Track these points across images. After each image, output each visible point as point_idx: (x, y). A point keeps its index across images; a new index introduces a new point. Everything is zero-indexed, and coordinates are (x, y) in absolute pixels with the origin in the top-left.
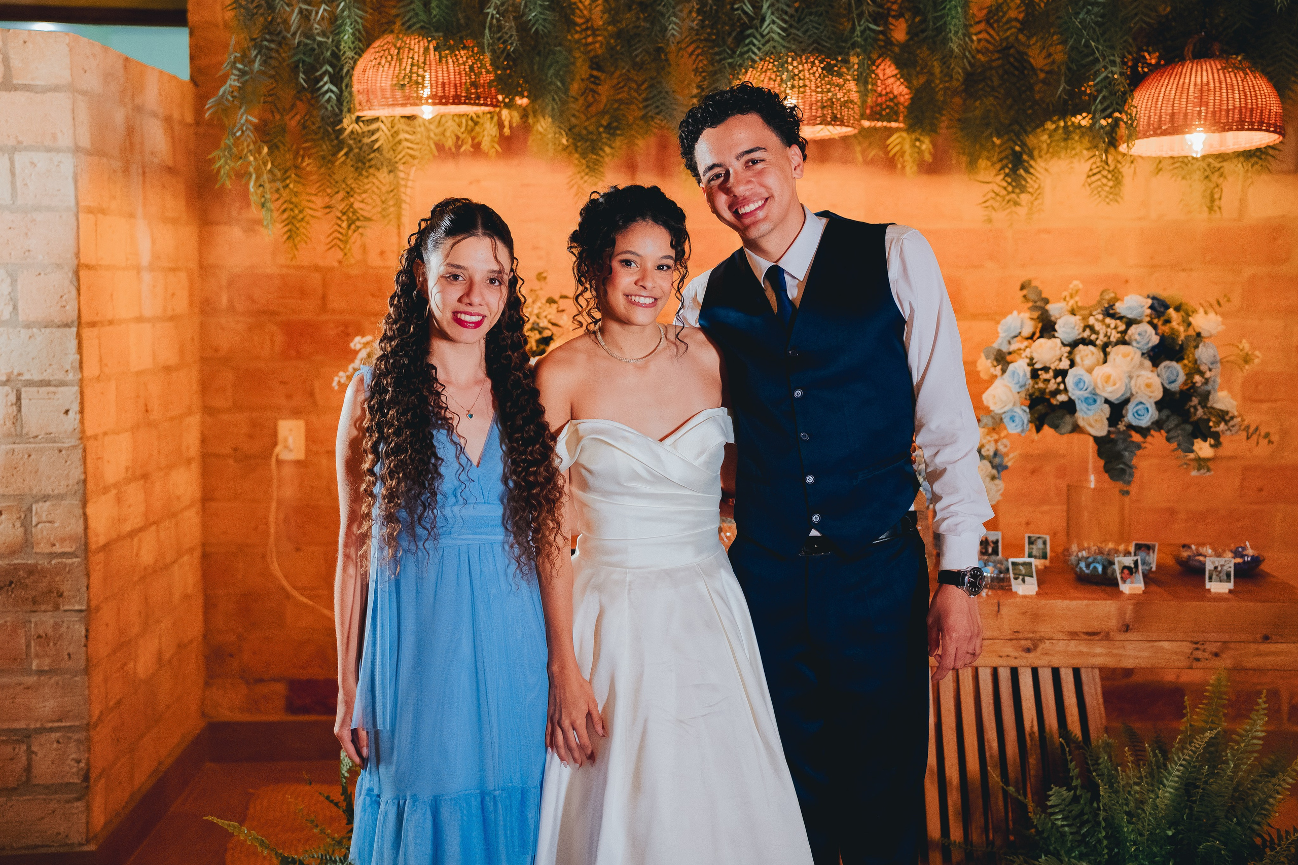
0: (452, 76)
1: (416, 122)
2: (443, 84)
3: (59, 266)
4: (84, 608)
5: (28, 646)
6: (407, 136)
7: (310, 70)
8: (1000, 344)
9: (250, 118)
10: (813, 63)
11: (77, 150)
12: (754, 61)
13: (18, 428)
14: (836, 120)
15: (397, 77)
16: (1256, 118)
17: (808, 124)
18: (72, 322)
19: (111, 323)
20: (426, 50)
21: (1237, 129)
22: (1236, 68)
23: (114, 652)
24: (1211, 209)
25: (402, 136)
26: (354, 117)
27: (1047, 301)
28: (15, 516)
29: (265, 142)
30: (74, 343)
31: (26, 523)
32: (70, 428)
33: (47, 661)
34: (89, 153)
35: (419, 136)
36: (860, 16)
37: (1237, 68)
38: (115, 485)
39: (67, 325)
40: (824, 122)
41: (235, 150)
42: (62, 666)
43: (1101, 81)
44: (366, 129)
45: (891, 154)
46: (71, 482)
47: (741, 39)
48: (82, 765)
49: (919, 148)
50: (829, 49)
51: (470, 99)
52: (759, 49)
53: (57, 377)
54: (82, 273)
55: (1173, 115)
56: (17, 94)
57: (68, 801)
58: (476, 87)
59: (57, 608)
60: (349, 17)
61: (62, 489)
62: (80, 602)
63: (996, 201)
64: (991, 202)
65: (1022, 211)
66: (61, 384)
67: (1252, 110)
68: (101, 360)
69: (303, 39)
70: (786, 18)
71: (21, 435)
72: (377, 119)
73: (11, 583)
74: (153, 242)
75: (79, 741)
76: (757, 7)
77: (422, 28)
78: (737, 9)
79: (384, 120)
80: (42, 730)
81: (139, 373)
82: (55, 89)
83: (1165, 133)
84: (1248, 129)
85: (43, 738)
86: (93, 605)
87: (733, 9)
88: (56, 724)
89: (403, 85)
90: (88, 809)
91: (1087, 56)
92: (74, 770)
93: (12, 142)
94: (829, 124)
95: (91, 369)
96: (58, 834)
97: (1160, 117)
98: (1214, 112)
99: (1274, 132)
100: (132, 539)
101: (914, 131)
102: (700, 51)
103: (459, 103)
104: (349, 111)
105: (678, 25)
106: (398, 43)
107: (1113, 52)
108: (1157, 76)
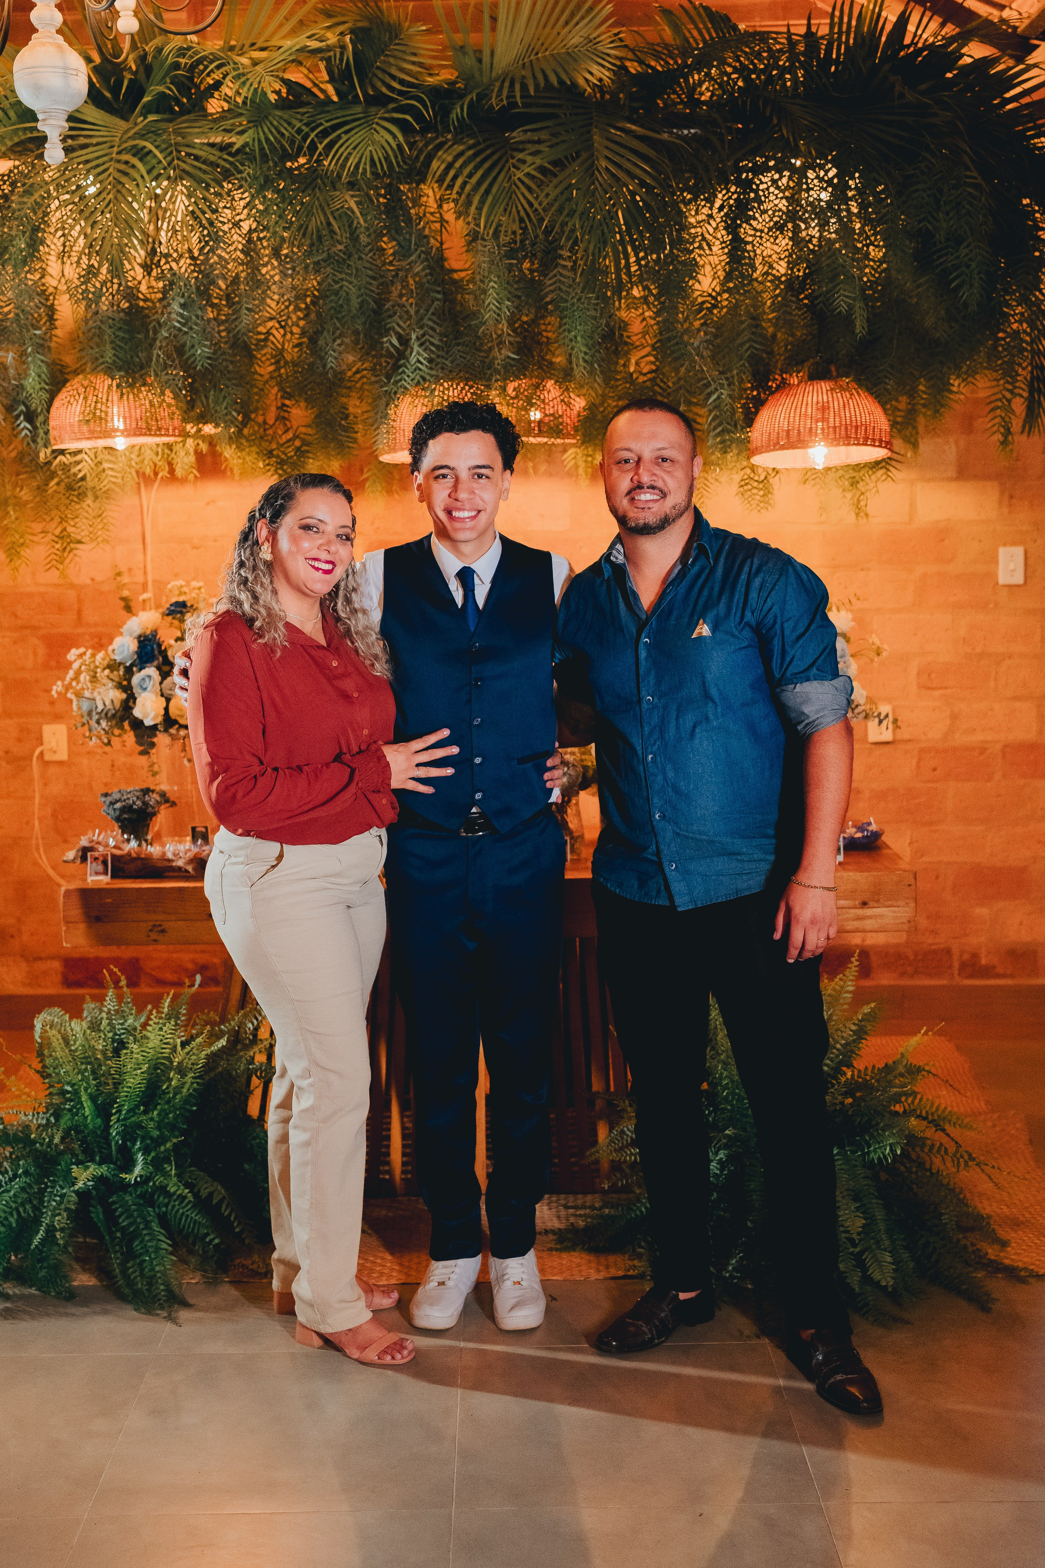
0: (133, 411)
1: (116, 453)
2: (125, 418)
6: (110, 466)
7: (8, 410)
10: (463, 389)
12: (406, 388)
15: (83, 413)
16: (861, 433)
20: (110, 387)
21: (844, 444)
22: (842, 389)
25: (105, 465)
26: (49, 451)
35: (120, 465)
36: (499, 345)
37: (845, 390)
43: (715, 400)
44: (72, 460)
45: (568, 468)
47: (396, 367)
49: (592, 463)
51: (150, 430)
52: (409, 377)
55: (788, 431)
58: (157, 421)
60: (35, 360)
67: (857, 427)
70: (434, 349)
72: (79, 451)
76: (404, 341)
77: (105, 367)
78: (386, 343)
79: (86, 451)
83: (785, 448)
84: (854, 444)
87: (382, 343)
89: (88, 421)
97: (778, 433)
98: (823, 429)
99: (880, 446)
101: (586, 447)
103: (141, 435)
104: (47, 445)
105: (336, 358)
106: (86, 383)
107: (723, 377)
108: (777, 396)
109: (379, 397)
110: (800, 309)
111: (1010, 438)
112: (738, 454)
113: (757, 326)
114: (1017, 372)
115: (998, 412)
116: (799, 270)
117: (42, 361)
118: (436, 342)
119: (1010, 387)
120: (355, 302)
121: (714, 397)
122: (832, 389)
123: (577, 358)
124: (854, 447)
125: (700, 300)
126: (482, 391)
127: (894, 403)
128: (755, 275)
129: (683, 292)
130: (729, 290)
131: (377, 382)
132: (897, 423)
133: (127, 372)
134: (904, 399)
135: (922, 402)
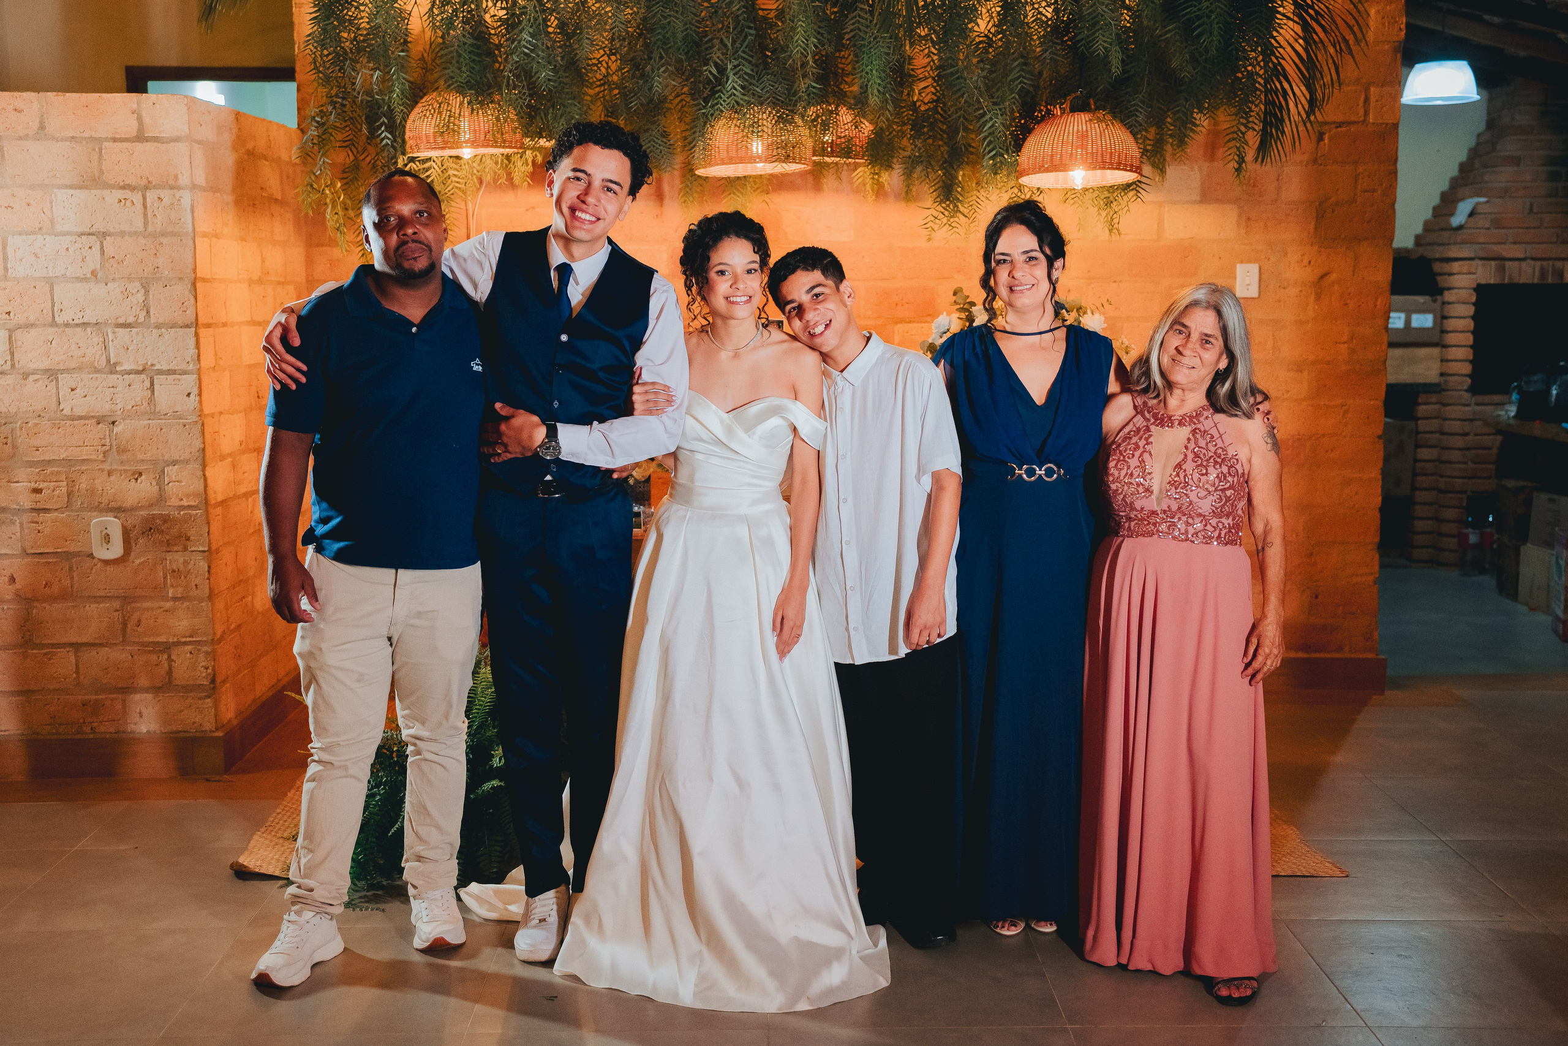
0: (482, 125)
1: (462, 162)
2: (475, 130)
3: (181, 279)
4: (206, 549)
5: (165, 578)
6: (455, 173)
7: (372, 120)
8: (934, 339)
9: (326, 160)
10: (770, 113)
11: (194, 187)
12: (722, 111)
13: (152, 407)
14: (787, 159)
15: (438, 126)
16: (1116, 159)
17: (765, 161)
18: (192, 323)
19: (225, 325)
20: (462, 103)
21: (1100, 168)
22: (1099, 120)
23: (234, 587)
24: (1110, 231)
25: (451, 172)
26: (406, 158)
27: (973, 304)
28: (153, 476)
29: (341, 179)
30: (193, 340)
31: (160, 481)
32: (192, 408)
33: (180, 590)
34: (204, 189)
35: (464, 172)
36: (804, 76)
37: (1101, 121)
38: (230, 455)
39: (188, 326)
40: (779, 160)
41: (315, 186)
42: (191, 594)
43: (990, 128)
44: (421, 167)
45: (856, 184)
46: (193, 450)
47: (713, 92)
48: (209, 671)
49: (878, 180)
50: (782, 102)
51: (496, 142)
52: (724, 101)
53: (179, 367)
54: (198, 285)
55: (1052, 156)
56: (148, 143)
57: (200, 698)
58: (502, 134)
59: (185, 549)
60: (398, 78)
61: (187, 456)
62: (203, 545)
63: (935, 223)
64: (930, 224)
65: (961, 230)
66: (184, 373)
67: (1112, 154)
68: (216, 354)
69: (365, 97)
70: (747, 77)
71: (154, 413)
72: (430, 159)
73: (151, 529)
74: (263, 261)
75: (207, 653)
76: (722, 70)
77: (458, 86)
78: (706, 71)
79: (435, 159)
80: (178, 644)
81: (250, 366)
82: (176, 140)
83: (1047, 170)
84: (1109, 168)
85: (181, 649)
86: (214, 547)
87: (702, 71)
88: (188, 639)
89: (443, 132)
90: (216, 705)
91: (979, 109)
92: (204, 675)
93: (144, 182)
94: (784, 162)
95: (207, 361)
96: (194, 723)
97: (1044, 158)
98: (1082, 154)
99: (1131, 171)
100: (247, 500)
101: (873, 166)
102: (684, 103)
103: (488, 146)
104: (404, 154)
105: (660, 83)
106: (440, 99)
107: (997, 107)
108: (1042, 125)
109: (698, 118)
110: (1064, 50)
111: (1244, 165)
112: (1008, 175)
113: (1025, 64)
114: (1250, 108)
115: (1233, 143)
116: (1063, 16)
117: (404, 78)
118: (749, 71)
119: (1244, 121)
120: (680, 36)
121: (991, 123)
122: (1091, 120)
123: (872, 90)
124: (1109, 171)
125: (977, 40)
126: (787, 115)
127: (1144, 133)
128: (1026, 20)
129: (964, 32)
130: (1002, 32)
131: (695, 105)
132: (1147, 151)
133: (476, 90)
134: (1153, 130)
135: (1170, 132)
